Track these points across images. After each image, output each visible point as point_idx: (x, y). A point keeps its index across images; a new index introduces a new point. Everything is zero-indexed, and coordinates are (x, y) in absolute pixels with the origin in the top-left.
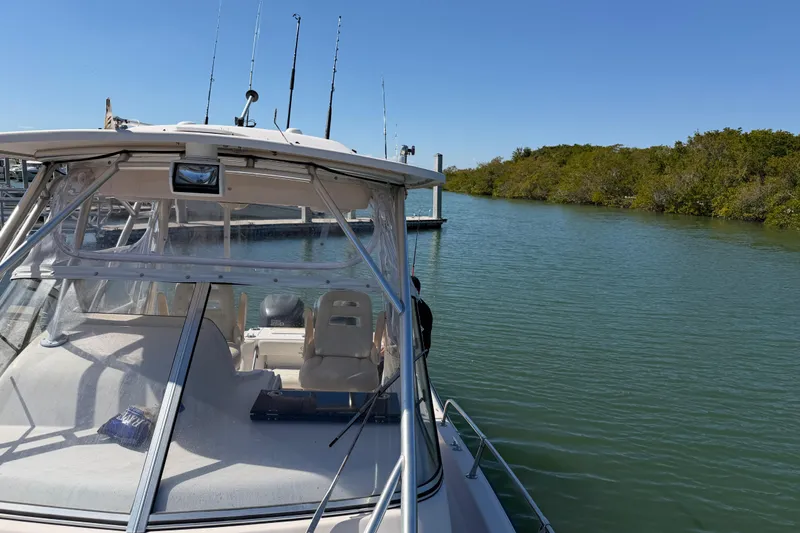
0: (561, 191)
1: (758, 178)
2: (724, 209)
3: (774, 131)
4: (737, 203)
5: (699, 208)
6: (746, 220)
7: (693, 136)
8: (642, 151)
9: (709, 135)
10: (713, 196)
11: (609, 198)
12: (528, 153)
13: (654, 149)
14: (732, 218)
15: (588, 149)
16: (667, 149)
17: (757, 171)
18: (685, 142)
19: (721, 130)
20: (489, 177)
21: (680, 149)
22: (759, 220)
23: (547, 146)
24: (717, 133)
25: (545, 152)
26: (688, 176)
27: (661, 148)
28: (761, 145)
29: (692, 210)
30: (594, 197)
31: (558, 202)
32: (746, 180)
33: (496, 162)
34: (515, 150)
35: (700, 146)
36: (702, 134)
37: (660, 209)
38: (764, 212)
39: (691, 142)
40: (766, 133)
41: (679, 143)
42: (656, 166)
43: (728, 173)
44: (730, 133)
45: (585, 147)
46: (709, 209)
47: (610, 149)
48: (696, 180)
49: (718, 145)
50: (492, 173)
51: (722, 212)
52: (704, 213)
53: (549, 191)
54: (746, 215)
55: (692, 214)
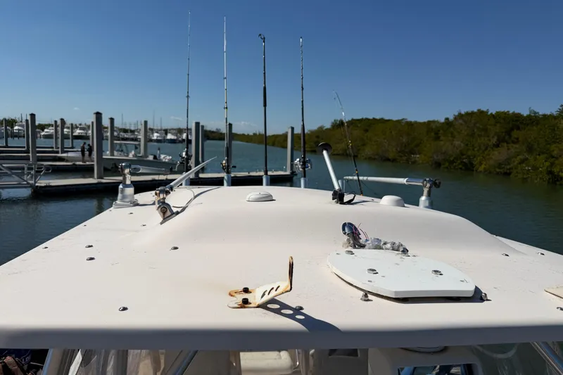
0: (368, 151)
1: (505, 144)
2: (483, 166)
3: (511, 112)
4: (492, 162)
5: (465, 164)
6: (498, 173)
7: (457, 114)
8: (420, 123)
9: (467, 114)
10: (475, 157)
11: (401, 157)
12: (342, 123)
13: (429, 122)
14: (488, 172)
15: (382, 121)
16: (437, 122)
17: (504, 141)
18: (451, 118)
19: (475, 110)
20: (316, 139)
21: (448, 123)
22: (507, 174)
23: (355, 118)
24: (473, 113)
25: (353, 123)
26: (457, 143)
27: (434, 122)
28: (502, 121)
29: (460, 166)
30: (391, 156)
31: (366, 159)
32: (497, 146)
33: (321, 129)
34: (333, 121)
35: (461, 122)
36: (463, 113)
37: (438, 165)
38: (510, 169)
39: (455, 118)
40: (506, 113)
41: (447, 119)
42: (433, 134)
43: (484, 141)
44: (481, 112)
45: (380, 120)
46: (472, 166)
47: (398, 121)
48: (462, 145)
49: (475, 122)
50: (318, 137)
51: (481, 168)
52: (469, 168)
53: (359, 150)
54: (498, 170)
55: (461, 169)
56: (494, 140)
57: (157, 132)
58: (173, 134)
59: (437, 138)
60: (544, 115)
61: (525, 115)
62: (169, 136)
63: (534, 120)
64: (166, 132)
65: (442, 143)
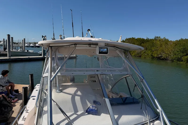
2: (133, 54)
4: (136, 53)
6: (138, 56)
7: (126, 39)
9: (129, 38)
10: (131, 51)
14: (135, 56)
22: (140, 56)
24: (131, 38)
28: (139, 41)
35: (127, 41)
36: (128, 38)
38: (141, 55)
39: (125, 40)
40: (140, 39)
41: (123, 40)
44: (133, 38)
49: (131, 41)
54: (138, 55)
57: (27, 44)
58: (32, 44)
60: (151, 39)
61: (145, 39)
62: (31, 45)
63: (148, 41)
64: (30, 43)
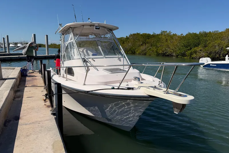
1: (144, 44)
2: (138, 52)
4: (141, 50)
7: (130, 34)
9: (133, 34)
10: (135, 49)
13: (121, 38)
14: (140, 54)
16: (124, 38)
17: (144, 43)
18: (128, 36)
19: (136, 33)
21: (127, 38)
22: (145, 54)
24: (135, 34)
26: (129, 44)
27: (123, 38)
28: (144, 37)
32: (142, 45)
35: (131, 37)
36: (132, 34)
38: (146, 52)
39: (129, 36)
41: (127, 36)
42: (122, 42)
43: (138, 44)
44: (138, 34)
46: (135, 52)
48: (131, 45)
49: (136, 37)
51: (138, 53)
54: (143, 53)
55: (131, 53)
56: (141, 43)
59: (123, 43)
61: (152, 34)
63: (154, 36)
65: (125, 44)
